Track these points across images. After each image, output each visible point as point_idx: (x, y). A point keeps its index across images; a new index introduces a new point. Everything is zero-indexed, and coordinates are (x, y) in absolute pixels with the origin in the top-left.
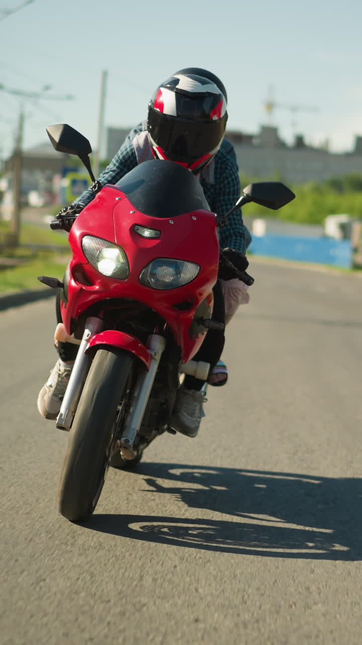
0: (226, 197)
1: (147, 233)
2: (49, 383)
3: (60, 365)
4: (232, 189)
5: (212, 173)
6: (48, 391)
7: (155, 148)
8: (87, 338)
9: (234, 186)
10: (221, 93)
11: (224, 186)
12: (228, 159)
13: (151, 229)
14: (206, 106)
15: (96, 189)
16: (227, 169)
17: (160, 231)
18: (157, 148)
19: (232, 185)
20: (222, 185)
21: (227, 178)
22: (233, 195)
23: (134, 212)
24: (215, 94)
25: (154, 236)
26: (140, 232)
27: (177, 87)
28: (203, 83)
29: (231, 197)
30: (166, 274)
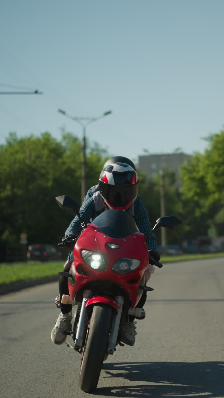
0: (142, 221)
1: (113, 247)
2: (56, 326)
3: (61, 316)
4: (144, 216)
5: (133, 210)
6: (56, 330)
7: (105, 201)
8: (86, 300)
9: (145, 215)
10: (134, 170)
11: (140, 215)
12: (140, 202)
13: (115, 244)
14: (129, 178)
15: (84, 226)
16: (140, 206)
17: (120, 245)
18: (106, 201)
19: (143, 214)
20: (139, 215)
21: (141, 211)
22: (145, 219)
23: (106, 237)
24: (131, 171)
25: (118, 248)
26: (110, 246)
27: (113, 170)
28: (125, 166)
29: (145, 220)
30: (124, 266)
